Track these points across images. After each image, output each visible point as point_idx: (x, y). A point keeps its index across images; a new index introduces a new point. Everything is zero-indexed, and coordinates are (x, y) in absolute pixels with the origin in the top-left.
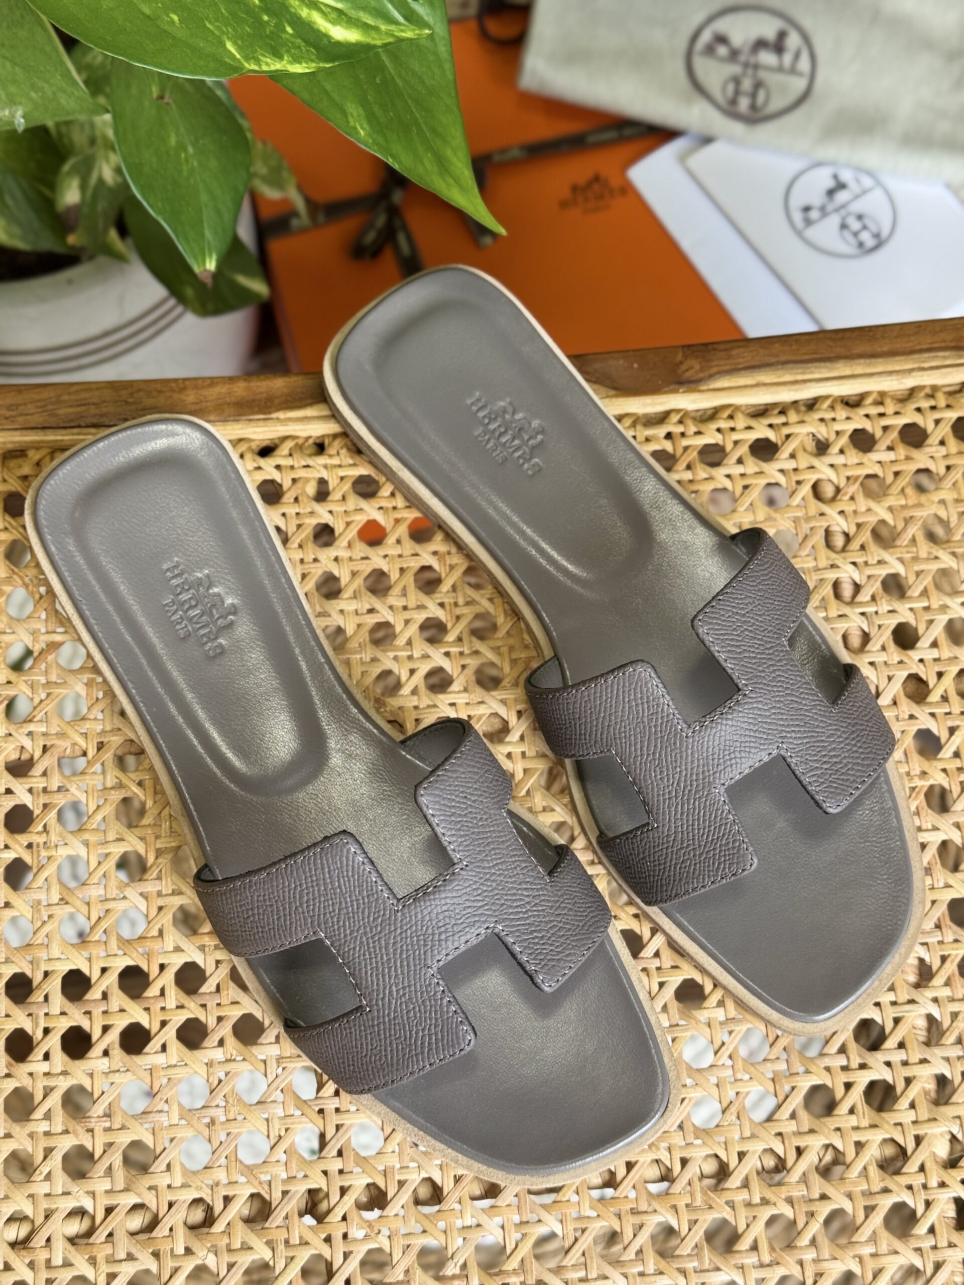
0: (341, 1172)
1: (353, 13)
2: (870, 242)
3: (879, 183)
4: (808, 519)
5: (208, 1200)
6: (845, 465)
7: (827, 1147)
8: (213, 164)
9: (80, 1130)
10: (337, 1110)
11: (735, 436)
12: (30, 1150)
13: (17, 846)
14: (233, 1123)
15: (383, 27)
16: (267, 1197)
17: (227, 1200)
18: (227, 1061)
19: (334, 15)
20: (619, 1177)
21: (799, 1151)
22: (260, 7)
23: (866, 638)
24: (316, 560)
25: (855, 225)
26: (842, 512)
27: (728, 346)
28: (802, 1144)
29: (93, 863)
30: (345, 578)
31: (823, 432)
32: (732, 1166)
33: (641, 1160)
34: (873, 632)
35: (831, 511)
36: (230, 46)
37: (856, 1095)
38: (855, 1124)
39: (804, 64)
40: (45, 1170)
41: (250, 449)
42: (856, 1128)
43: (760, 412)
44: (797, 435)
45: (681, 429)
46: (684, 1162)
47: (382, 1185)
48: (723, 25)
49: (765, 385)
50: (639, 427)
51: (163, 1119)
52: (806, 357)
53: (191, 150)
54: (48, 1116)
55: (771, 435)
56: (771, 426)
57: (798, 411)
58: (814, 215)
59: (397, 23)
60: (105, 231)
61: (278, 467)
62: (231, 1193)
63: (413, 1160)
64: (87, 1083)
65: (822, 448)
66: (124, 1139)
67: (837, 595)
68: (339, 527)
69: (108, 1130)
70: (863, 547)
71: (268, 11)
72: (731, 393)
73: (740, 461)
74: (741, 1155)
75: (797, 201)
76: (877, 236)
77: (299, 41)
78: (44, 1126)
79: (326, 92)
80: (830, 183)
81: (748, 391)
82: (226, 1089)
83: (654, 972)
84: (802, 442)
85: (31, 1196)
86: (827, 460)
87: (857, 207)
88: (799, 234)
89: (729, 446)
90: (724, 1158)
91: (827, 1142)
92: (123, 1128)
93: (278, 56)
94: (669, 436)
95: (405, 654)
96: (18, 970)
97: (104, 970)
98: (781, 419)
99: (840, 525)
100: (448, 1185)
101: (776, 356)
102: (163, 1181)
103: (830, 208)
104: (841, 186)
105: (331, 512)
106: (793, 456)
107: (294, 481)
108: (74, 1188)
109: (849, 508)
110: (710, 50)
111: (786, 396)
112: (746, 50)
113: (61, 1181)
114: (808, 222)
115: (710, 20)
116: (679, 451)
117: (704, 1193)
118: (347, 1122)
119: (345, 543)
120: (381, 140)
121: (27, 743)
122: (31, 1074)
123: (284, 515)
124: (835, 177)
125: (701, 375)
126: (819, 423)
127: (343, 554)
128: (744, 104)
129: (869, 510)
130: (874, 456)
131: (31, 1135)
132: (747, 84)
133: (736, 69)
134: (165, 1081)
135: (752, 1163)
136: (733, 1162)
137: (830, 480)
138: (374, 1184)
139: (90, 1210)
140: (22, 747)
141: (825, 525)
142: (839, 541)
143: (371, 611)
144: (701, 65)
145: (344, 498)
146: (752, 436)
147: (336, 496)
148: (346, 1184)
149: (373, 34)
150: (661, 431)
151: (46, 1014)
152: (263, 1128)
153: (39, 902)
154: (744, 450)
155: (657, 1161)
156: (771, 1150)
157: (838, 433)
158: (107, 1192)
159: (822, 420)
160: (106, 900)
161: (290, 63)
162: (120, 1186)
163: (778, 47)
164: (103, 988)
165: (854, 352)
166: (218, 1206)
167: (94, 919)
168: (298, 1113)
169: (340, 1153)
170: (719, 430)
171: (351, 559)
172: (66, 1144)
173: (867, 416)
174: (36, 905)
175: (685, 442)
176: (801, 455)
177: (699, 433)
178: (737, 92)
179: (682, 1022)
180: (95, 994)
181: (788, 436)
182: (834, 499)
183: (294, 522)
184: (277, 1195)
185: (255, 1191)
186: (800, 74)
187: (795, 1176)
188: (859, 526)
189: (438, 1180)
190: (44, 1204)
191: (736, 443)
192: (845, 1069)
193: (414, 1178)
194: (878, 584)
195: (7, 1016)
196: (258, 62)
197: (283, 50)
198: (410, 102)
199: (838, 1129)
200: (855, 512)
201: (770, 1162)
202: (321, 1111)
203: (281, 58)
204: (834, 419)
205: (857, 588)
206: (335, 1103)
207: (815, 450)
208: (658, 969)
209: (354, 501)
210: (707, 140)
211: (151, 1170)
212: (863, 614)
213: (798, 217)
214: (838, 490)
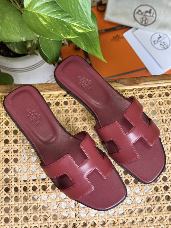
0: (79, 220)
1: (82, 27)
2: (166, 47)
3: (167, 36)
4: (157, 108)
5: (57, 225)
6: (164, 99)
7: (160, 217)
8: (56, 46)
9: (36, 213)
10: (78, 210)
11: (145, 93)
12: (27, 216)
13: (24, 165)
14: (61, 212)
15: (87, 30)
16: (67, 224)
17: (60, 225)
18: (60, 201)
19: (79, 28)
20: (125, 222)
21: (156, 218)
22: (67, 27)
23: (168, 129)
24: (74, 115)
25: (163, 44)
26: (163, 107)
27: (144, 77)
28: (156, 216)
29: (37, 168)
30: (79, 118)
31: (160, 93)
32: (144, 220)
33: (129, 219)
34: (169, 128)
35: (162, 107)
36: (62, 34)
37: (165, 208)
38: (165, 213)
39: (154, 15)
40: (30, 219)
41: (62, 95)
42: (165, 214)
43: (149, 89)
44: (156, 93)
45: (136, 92)
46: (136, 219)
47: (86, 222)
48: (140, 8)
49: (150, 84)
50: (129, 92)
51: (49, 211)
52: (158, 79)
53: (52, 43)
54: (30, 211)
55: (151, 93)
56: (151, 91)
57: (156, 89)
58: (156, 42)
59: (89, 29)
60: (35, 50)
61: (67, 99)
62: (61, 224)
63: (91, 218)
64: (37, 205)
65: (160, 96)
66: (43, 214)
67: (163, 121)
68: (77, 109)
69: (40, 213)
70: (167, 113)
71: (68, 28)
72: (144, 86)
73: (146, 98)
74: (146, 218)
75: (153, 40)
76: (167, 46)
77: (73, 33)
78: (30, 212)
79: (78, 41)
80: (159, 37)
81: (147, 85)
82: (60, 206)
83: (131, 187)
84: (157, 95)
85: (28, 224)
86: (161, 98)
87: (163, 41)
88: (153, 46)
89: (144, 95)
90: (143, 218)
91: (160, 216)
92: (43, 213)
93: (69, 35)
94: (134, 93)
95: (89, 131)
96: (25, 186)
97: (39, 186)
98: (153, 90)
99: (163, 109)
100: (97, 223)
101: (152, 79)
102: (49, 222)
103: (158, 41)
104: (161, 37)
105: (76, 106)
106: (155, 97)
107: (70, 101)
108: (35, 223)
109: (165, 106)
110: (138, 13)
111: (154, 86)
112: (144, 13)
113: (33, 221)
114: (155, 44)
115: (138, 7)
116: (135, 96)
117: (140, 224)
118: (80, 212)
119: (78, 112)
120: (86, 48)
121: (26, 147)
122: (27, 204)
123: (68, 107)
124: (160, 35)
125: (139, 82)
126: (159, 91)
127: (78, 114)
128: (144, 22)
129: (168, 107)
130: (169, 97)
131: (27, 214)
132: (144, 19)
133: (142, 16)
134: (49, 205)
135: (148, 219)
136: (145, 219)
137: (161, 101)
138: (85, 223)
139: (38, 226)
140: (25, 148)
141: (161, 109)
142: (163, 112)
143: (83, 124)
144: (136, 15)
145: (78, 104)
146: (148, 93)
147: (77, 103)
148: (80, 222)
149: (85, 31)
150: (132, 92)
151: (30, 193)
152: (66, 213)
153: (28, 174)
154: (147, 96)
155: (132, 219)
156: (151, 217)
157: (163, 93)
158: (40, 223)
159: (160, 91)
160: (39, 174)
161: (71, 37)
162: (42, 222)
163: (150, 12)
164: (39, 189)
165: (166, 78)
166: (59, 226)
167: (37, 177)
168: (72, 210)
169: (79, 217)
170: (142, 92)
171: (80, 115)
172: (33, 215)
173: (168, 90)
174: (28, 175)
175: (136, 94)
176: (156, 97)
177: (139, 93)
178: (142, 20)
179: (136, 195)
180: (38, 190)
181: (154, 93)
182: (162, 105)
183: (70, 108)
184: (68, 224)
185: (65, 223)
186: (154, 17)
187: (155, 222)
188: (166, 109)
189: (95, 222)
190: (30, 225)
191: (145, 94)
192: (164, 204)
193: (91, 221)
194: (170, 120)
195: (23, 193)
196: (66, 37)
197: (70, 34)
198: (91, 41)
199: (162, 214)
200: (166, 107)
201: (151, 219)
202: (75, 210)
203: (70, 36)
204: (162, 90)
205: (166, 120)
206: (78, 209)
207: (159, 96)
208: (132, 186)
209: (80, 105)
210: (137, 29)
211: (48, 220)
212: (167, 125)
213: (153, 43)
214: (163, 103)
